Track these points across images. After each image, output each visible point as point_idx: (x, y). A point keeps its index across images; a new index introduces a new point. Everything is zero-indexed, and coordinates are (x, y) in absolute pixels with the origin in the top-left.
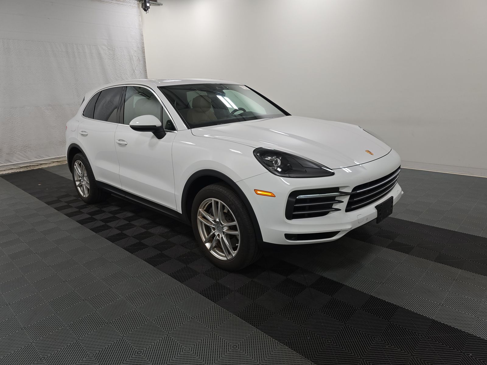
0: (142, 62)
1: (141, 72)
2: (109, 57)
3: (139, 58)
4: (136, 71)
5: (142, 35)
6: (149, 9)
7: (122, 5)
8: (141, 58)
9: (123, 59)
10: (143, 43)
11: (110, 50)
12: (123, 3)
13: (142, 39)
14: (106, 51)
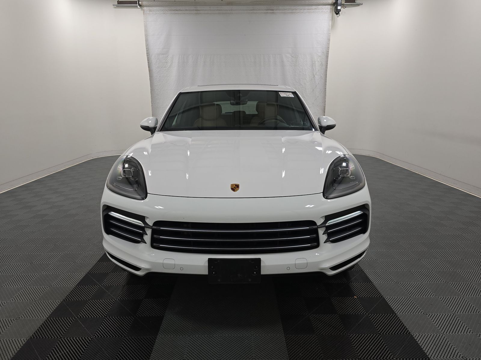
0: (324, 67)
1: (321, 77)
2: (292, 63)
3: (322, 63)
4: (316, 76)
5: (329, 40)
6: (340, 12)
7: (313, 13)
8: (324, 63)
9: (305, 65)
10: (329, 47)
11: (294, 57)
12: (315, 11)
13: (329, 44)
14: (289, 59)
